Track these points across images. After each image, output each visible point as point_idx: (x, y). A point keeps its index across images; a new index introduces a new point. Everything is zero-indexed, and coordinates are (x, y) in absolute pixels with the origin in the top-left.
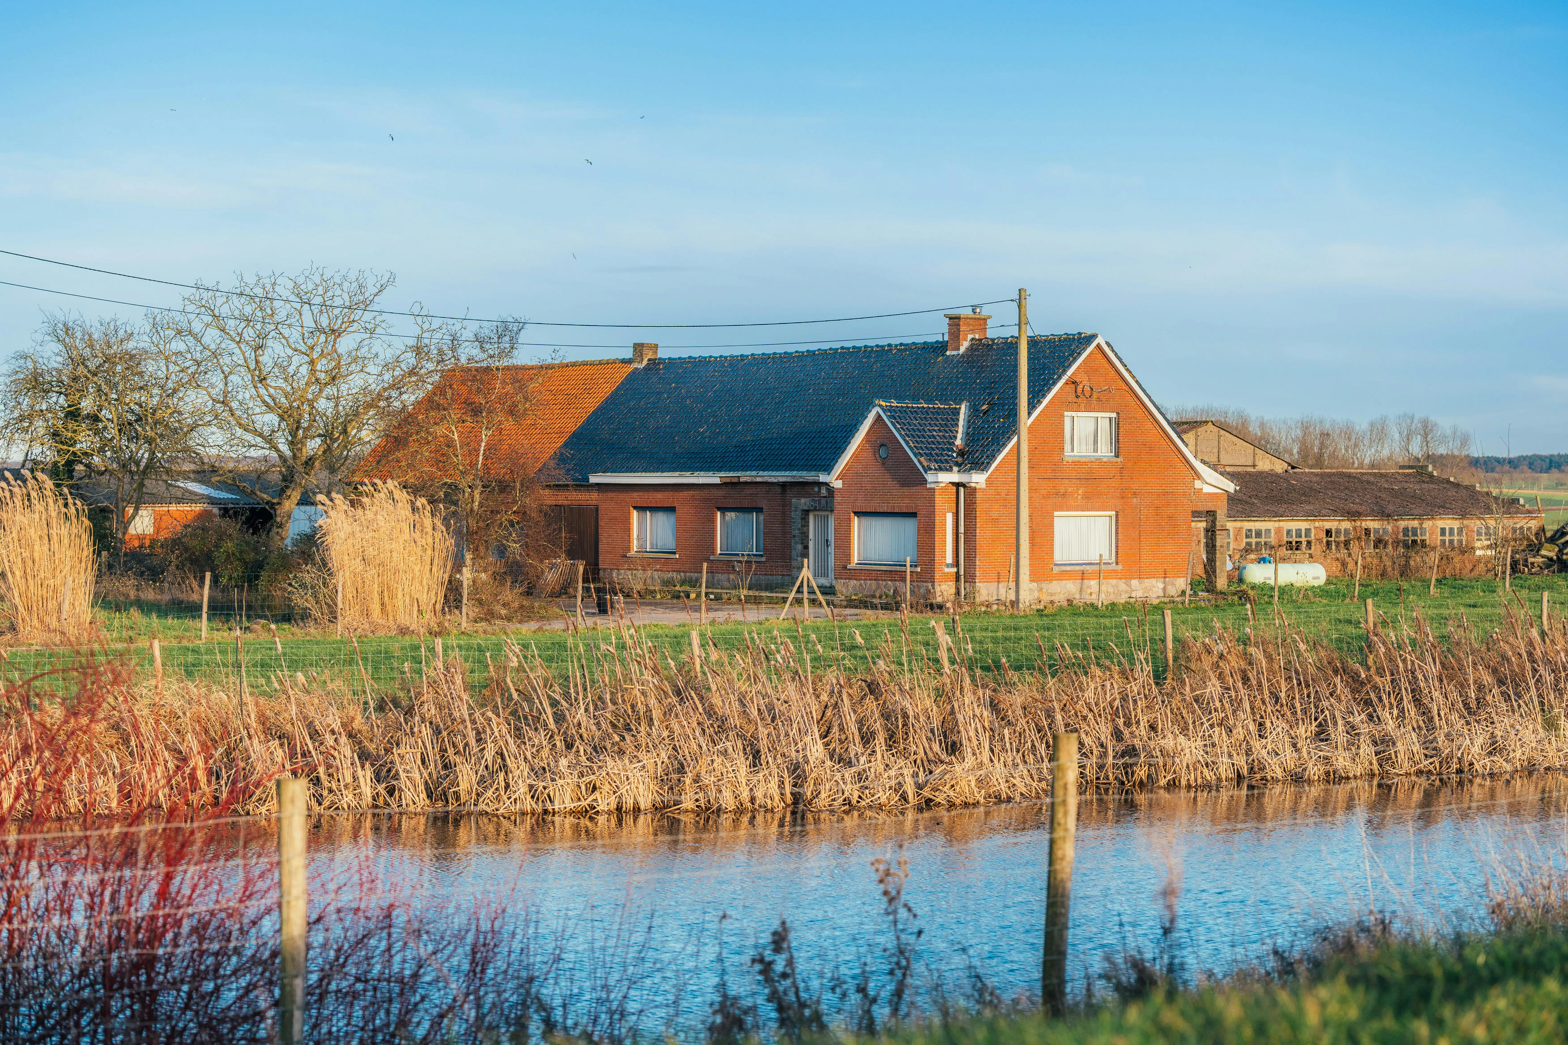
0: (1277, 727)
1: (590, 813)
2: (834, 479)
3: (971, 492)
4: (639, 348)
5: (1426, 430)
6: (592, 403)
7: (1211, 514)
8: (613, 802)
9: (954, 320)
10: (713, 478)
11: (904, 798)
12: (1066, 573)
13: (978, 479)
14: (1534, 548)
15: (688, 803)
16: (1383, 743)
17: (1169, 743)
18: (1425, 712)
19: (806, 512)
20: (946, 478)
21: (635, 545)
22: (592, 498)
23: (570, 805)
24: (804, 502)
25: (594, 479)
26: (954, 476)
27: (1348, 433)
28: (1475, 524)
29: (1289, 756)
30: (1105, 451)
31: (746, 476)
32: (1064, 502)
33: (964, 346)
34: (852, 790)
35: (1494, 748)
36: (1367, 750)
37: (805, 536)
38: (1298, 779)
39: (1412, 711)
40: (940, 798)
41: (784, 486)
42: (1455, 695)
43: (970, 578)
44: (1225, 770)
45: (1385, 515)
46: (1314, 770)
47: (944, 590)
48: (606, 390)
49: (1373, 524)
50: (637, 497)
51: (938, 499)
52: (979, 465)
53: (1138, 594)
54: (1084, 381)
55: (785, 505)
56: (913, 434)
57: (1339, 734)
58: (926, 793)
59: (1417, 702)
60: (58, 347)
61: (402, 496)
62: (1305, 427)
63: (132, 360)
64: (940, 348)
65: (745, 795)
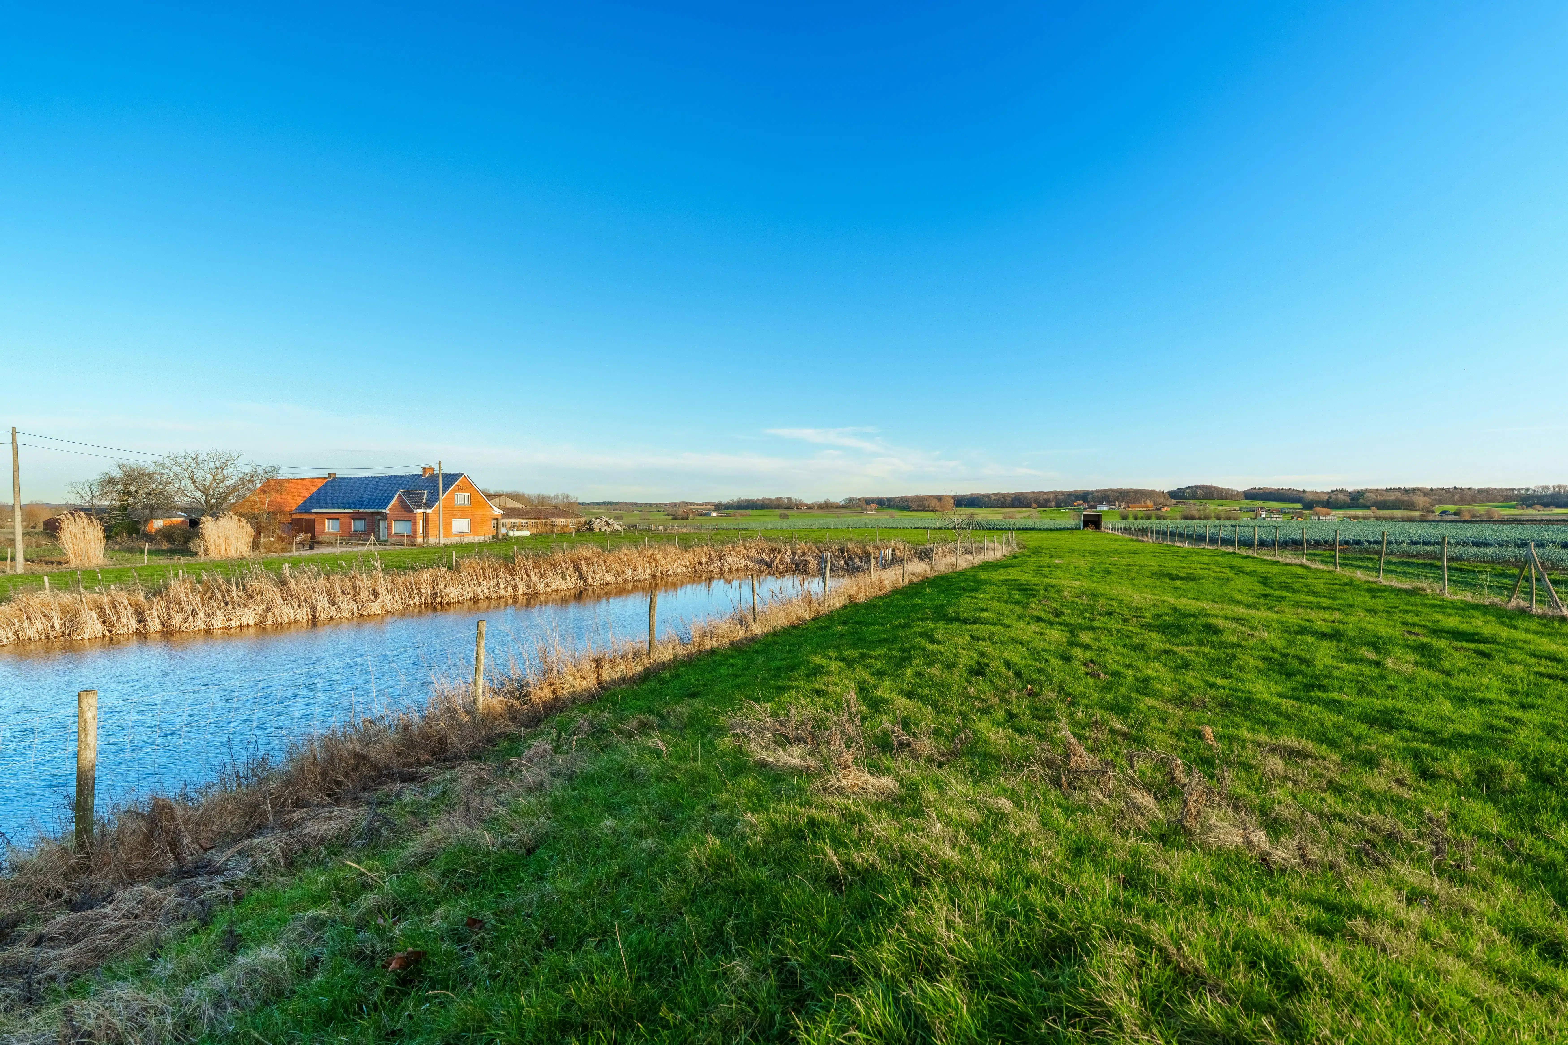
0: (483, 584)
1: (229, 628)
2: (386, 511)
3: (427, 514)
4: (330, 474)
5: (568, 496)
6: (314, 490)
7: (497, 519)
8: (238, 623)
9: (424, 469)
10: (351, 511)
11: (353, 614)
12: (456, 534)
13: (429, 511)
14: (584, 526)
15: (269, 622)
16: (515, 587)
17: (447, 591)
18: (529, 576)
19: (379, 520)
20: (419, 510)
21: (327, 529)
22: (313, 516)
23: (220, 626)
24: (378, 517)
25: (313, 511)
26: (422, 510)
27: (549, 497)
28: (569, 520)
29: (486, 592)
30: (467, 503)
31: (361, 510)
32: (455, 517)
33: (427, 475)
34: (333, 613)
35: (547, 585)
36: (510, 588)
37: (379, 527)
38: (488, 598)
39: (525, 577)
40: (366, 613)
41: (372, 513)
42: (537, 571)
43: (427, 537)
44: (466, 597)
45: (546, 518)
46: (493, 595)
47: (420, 540)
48: (319, 485)
49: (544, 520)
50: (327, 516)
51: (418, 516)
52: (430, 507)
53: (477, 540)
54: (461, 486)
55: (373, 518)
56: (410, 499)
57: (502, 584)
58: (361, 612)
59: (527, 574)
60: (120, 471)
61: (235, 517)
62: (539, 496)
63: (150, 475)
64: (420, 476)
65: (293, 618)
